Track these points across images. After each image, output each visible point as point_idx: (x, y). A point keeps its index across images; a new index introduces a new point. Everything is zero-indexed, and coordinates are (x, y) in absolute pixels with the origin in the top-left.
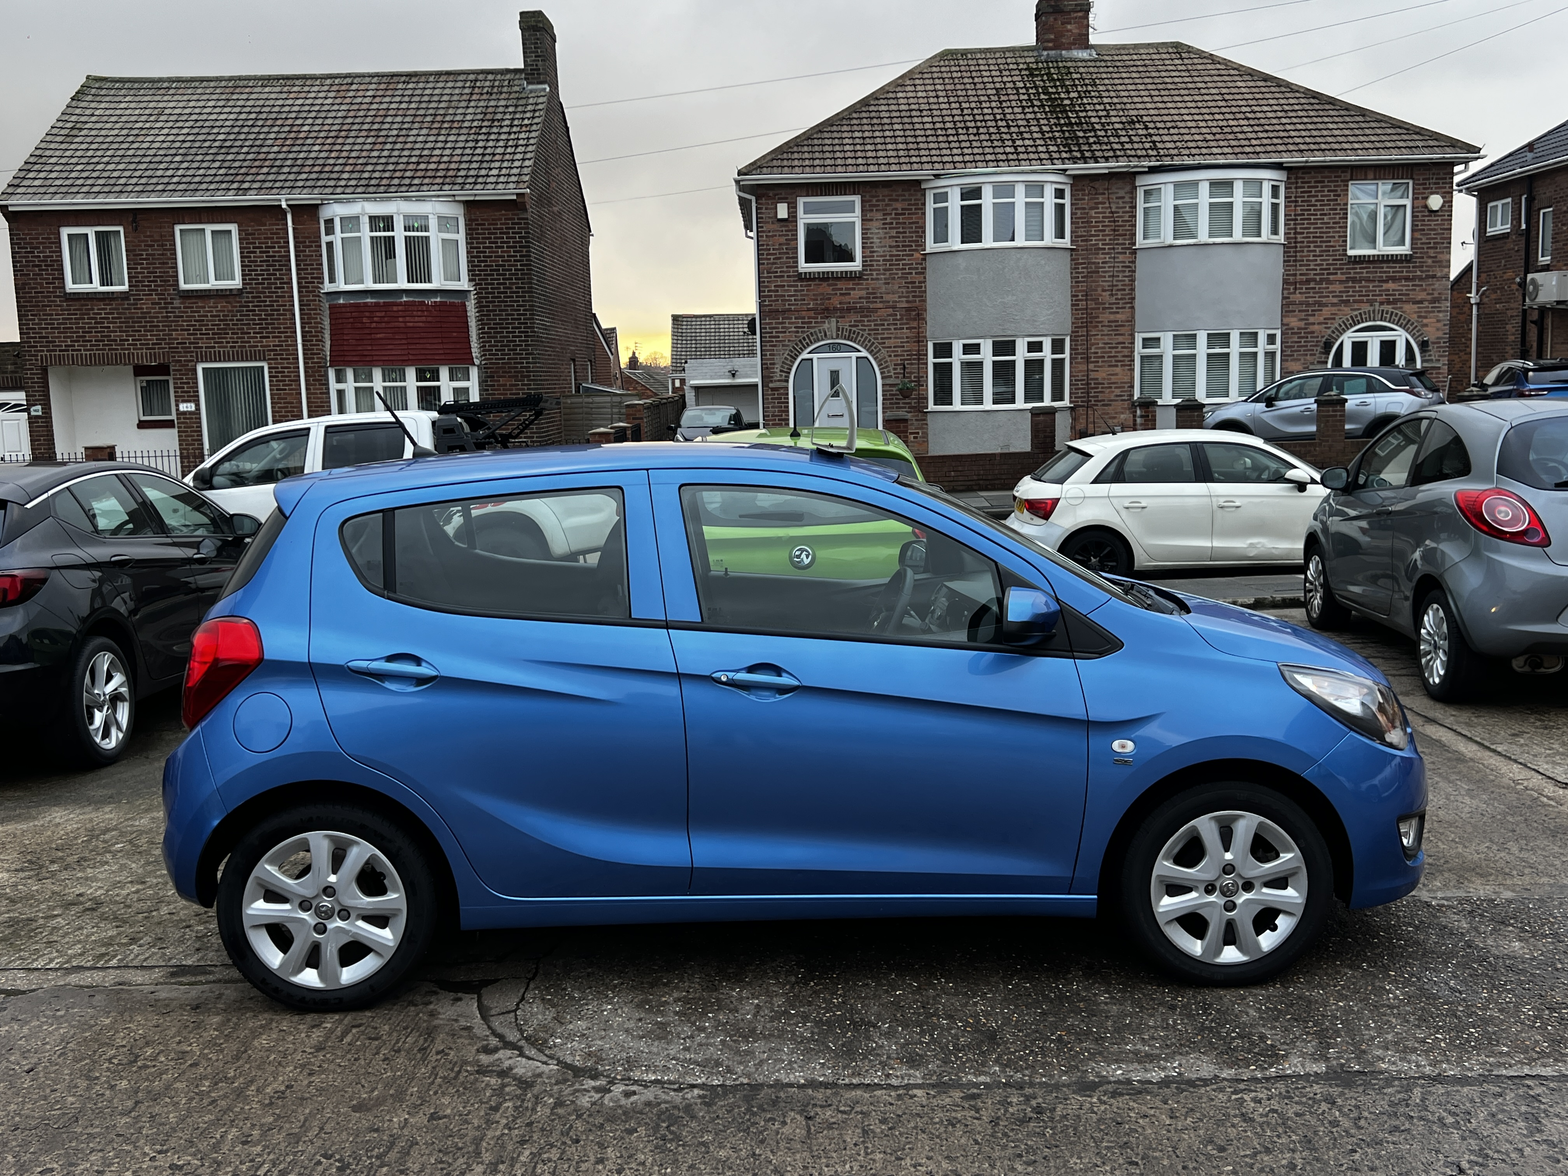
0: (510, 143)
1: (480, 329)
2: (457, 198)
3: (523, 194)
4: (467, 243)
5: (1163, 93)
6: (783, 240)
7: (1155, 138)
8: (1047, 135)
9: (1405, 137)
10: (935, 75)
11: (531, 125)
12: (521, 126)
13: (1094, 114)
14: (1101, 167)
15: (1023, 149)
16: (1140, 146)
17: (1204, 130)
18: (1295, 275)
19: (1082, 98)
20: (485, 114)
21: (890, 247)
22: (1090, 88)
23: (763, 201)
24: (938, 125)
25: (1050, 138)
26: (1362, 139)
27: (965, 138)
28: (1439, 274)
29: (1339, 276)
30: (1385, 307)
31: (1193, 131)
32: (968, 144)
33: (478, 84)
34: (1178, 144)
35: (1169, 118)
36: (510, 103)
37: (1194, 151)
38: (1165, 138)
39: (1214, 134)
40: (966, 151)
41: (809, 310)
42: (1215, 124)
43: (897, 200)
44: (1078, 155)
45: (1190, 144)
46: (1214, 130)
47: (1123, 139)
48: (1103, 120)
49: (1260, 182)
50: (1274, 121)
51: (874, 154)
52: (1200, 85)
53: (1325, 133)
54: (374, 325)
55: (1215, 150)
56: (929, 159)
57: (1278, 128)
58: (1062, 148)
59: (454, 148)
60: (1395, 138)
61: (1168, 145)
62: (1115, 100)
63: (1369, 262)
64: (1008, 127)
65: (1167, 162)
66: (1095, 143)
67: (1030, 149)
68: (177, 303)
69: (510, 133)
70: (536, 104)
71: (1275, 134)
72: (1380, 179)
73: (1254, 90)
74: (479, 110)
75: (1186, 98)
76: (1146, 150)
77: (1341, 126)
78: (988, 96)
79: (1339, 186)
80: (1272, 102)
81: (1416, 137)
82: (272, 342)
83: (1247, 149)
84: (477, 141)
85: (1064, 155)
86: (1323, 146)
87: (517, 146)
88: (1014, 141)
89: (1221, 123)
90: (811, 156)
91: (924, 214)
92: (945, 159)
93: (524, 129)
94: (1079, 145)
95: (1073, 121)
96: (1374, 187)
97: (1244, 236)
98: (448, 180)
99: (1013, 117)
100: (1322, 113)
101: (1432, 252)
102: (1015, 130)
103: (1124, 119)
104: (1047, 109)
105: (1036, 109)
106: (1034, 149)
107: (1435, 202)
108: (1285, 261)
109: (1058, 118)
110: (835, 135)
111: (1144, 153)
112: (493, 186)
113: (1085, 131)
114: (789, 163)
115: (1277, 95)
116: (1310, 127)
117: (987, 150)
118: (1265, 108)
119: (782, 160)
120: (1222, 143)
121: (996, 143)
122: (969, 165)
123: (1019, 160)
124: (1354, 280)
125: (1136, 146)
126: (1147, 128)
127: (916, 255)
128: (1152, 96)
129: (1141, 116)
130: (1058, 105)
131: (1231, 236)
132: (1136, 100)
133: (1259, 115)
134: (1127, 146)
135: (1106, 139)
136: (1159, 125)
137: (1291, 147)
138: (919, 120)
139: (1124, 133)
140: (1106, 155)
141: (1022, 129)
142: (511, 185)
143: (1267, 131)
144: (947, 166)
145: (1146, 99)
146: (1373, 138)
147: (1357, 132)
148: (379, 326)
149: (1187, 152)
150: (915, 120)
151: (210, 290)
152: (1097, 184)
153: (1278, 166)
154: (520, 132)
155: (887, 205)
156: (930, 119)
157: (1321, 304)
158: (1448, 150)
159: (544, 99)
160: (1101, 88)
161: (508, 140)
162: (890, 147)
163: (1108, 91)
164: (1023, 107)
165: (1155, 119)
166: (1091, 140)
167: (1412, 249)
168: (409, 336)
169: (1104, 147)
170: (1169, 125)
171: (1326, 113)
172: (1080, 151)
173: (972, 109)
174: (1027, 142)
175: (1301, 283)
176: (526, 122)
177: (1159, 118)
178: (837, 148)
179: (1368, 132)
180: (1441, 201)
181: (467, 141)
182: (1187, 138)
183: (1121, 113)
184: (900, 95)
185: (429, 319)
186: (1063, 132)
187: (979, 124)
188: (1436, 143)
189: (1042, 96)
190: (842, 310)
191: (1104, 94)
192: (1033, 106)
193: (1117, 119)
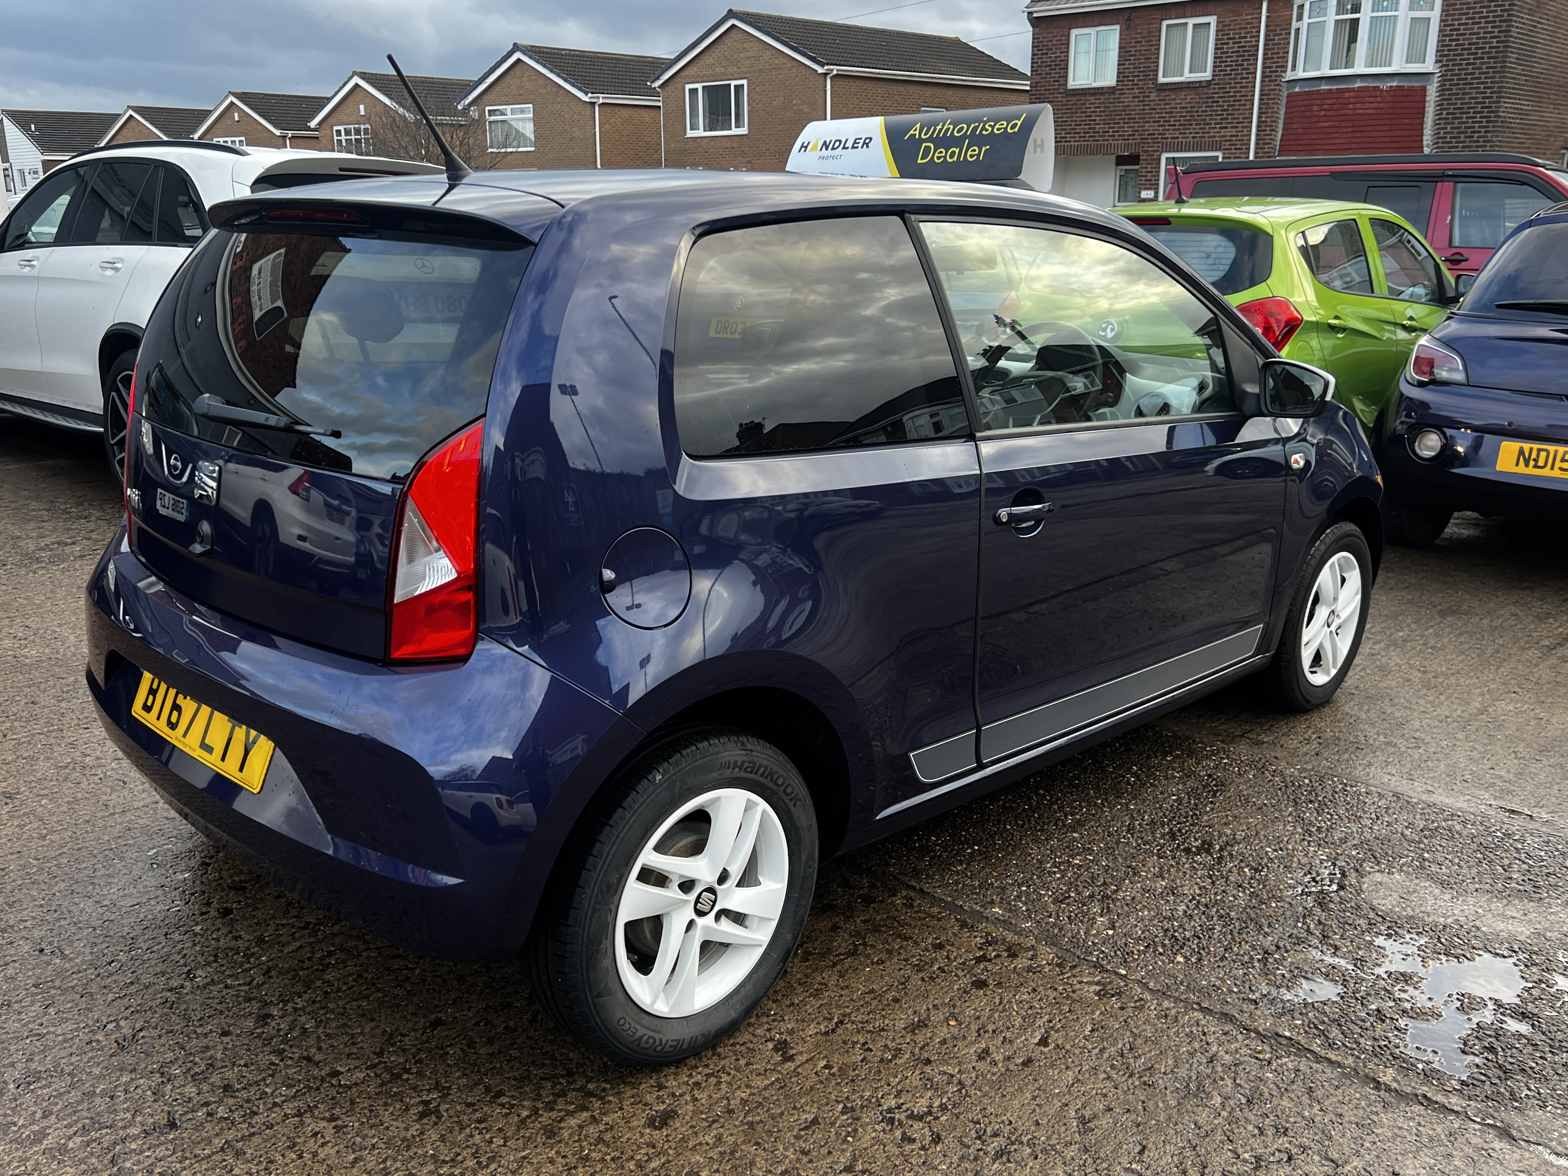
1: (1437, 114)
4: (1441, 21)
54: (1323, 113)
68: (1153, 96)
82: (1229, 132)
148: (1328, 113)
151: (1182, 83)
168: (1356, 123)
185: (1381, 105)
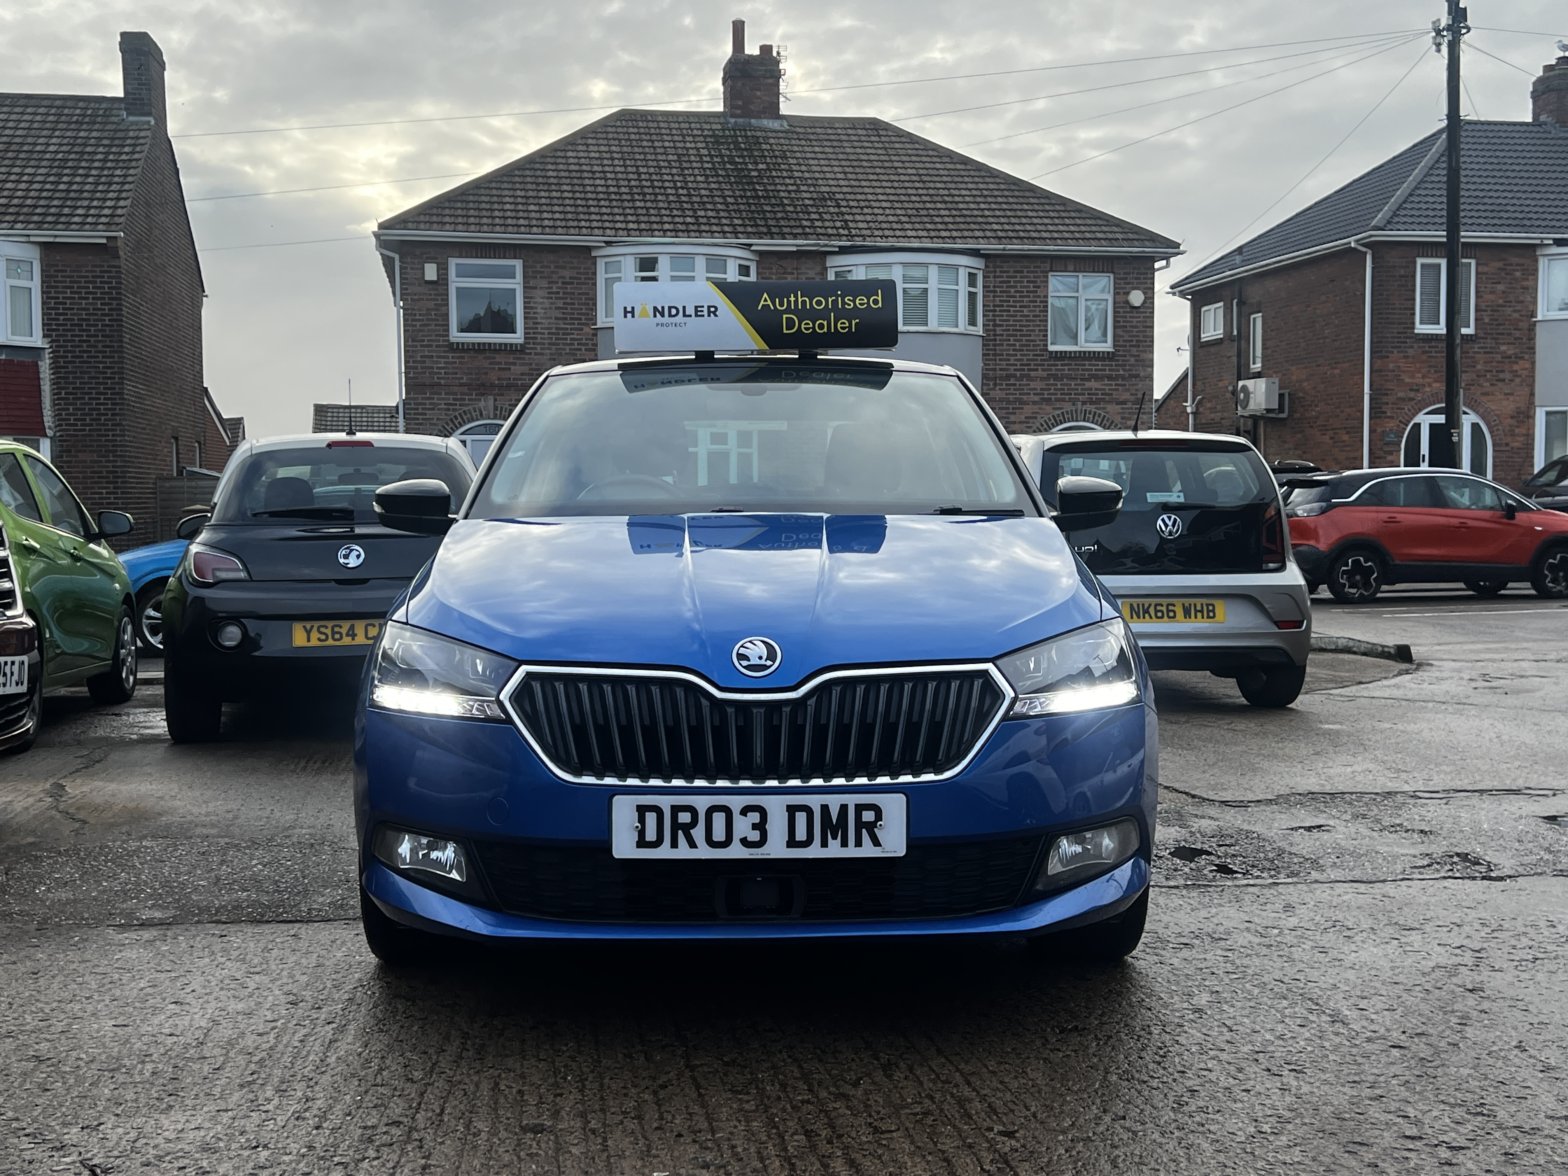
0: (103, 179)
1: (55, 393)
2: (32, 239)
3: (116, 238)
4: (43, 292)
5: (858, 170)
6: (431, 305)
7: (847, 217)
8: (731, 207)
9: (1105, 229)
10: (610, 136)
11: (130, 160)
12: (117, 161)
13: (784, 188)
14: (789, 245)
15: (704, 220)
16: (831, 224)
17: (899, 212)
18: (995, 370)
19: (771, 171)
20: (73, 145)
21: (556, 318)
22: (780, 161)
23: (409, 260)
24: (612, 189)
25: (735, 211)
26: (1061, 228)
27: (642, 204)
28: (1142, 374)
29: (1040, 372)
30: (1088, 407)
31: (888, 211)
32: (644, 211)
33: (66, 111)
34: (871, 224)
35: (863, 197)
36: (106, 134)
37: (887, 233)
38: (858, 218)
39: (909, 216)
40: (642, 218)
41: (461, 385)
42: (911, 205)
43: (564, 268)
44: (765, 230)
45: (884, 226)
46: (910, 212)
47: (813, 216)
48: (793, 195)
49: (956, 267)
50: (972, 206)
51: (538, 215)
52: (896, 164)
53: (1024, 221)
55: (910, 233)
56: (600, 224)
57: (976, 213)
58: (747, 222)
59: (31, 182)
60: (1094, 229)
61: (861, 225)
62: (807, 175)
63: (1070, 358)
64: (689, 195)
65: (859, 242)
66: (783, 218)
67: (713, 221)
69: (102, 169)
70: (137, 138)
71: (973, 219)
72: (1080, 271)
73: (953, 173)
74: (66, 141)
75: (882, 177)
76: (837, 228)
77: (1041, 214)
78: (669, 162)
79: (1039, 277)
80: (970, 186)
81: (1115, 229)
83: (943, 234)
84: (61, 175)
85: (749, 229)
86: (1022, 234)
87: (110, 184)
88: (695, 211)
89: (917, 205)
90: (464, 213)
91: (595, 284)
92: (619, 225)
93: (121, 165)
94: (766, 219)
95: (760, 194)
96: (1073, 280)
97: (940, 325)
98: (21, 218)
99: (695, 185)
100: (1021, 200)
101: (1134, 351)
102: (698, 199)
103: (815, 196)
104: (733, 179)
105: (721, 179)
106: (716, 221)
107: (1136, 298)
108: (984, 355)
109: (745, 190)
110: (494, 192)
111: (835, 231)
112: (77, 227)
113: (772, 205)
114: (439, 219)
115: (977, 180)
116: (1009, 213)
117: (665, 219)
118: (964, 192)
119: (431, 215)
120: (917, 226)
121: (675, 212)
122: (645, 233)
123: (700, 232)
124: (1056, 377)
125: (827, 224)
126: (839, 206)
127: (586, 329)
128: (845, 173)
129: (834, 193)
130: (745, 176)
131: (927, 325)
132: (828, 175)
133: (957, 199)
134: (817, 224)
135: (794, 216)
136: (852, 203)
137: (989, 234)
138: (591, 182)
139: (814, 210)
140: (795, 231)
141: (705, 199)
142: (100, 227)
143: (964, 216)
144: (621, 232)
145: (839, 176)
146: (1072, 228)
147: (1057, 221)
149: (880, 233)
150: (587, 182)
152: (784, 263)
153: (975, 253)
154: (115, 168)
155: (553, 272)
156: (603, 182)
157: (1022, 402)
158: (1147, 243)
159: (148, 133)
160: (791, 161)
161: (100, 176)
162: (556, 208)
163: (800, 165)
164: (707, 176)
165: (848, 197)
166: (779, 215)
167: (1115, 346)
169: (792, 223)
170: (862, 204)
171: (1026, 201)
172: (766, 225)
173: (651, 174)
174: (710, 214)
175: (1001, 378)
176: (124, 157)
177: (852, 197)
178: (496, 206)
179: (1067, 221)
180: (1142, 297)
181: (48, 175)
182: (880, 218)
183: (812, 189)
184: (570, 154)
186: (749, 205)
187: (657, 191)
188: (1136, 237)
189: (728, 166)
190: (500, 387)
191: (794, 168)
192: (718, 176)
193: (808, 195)
